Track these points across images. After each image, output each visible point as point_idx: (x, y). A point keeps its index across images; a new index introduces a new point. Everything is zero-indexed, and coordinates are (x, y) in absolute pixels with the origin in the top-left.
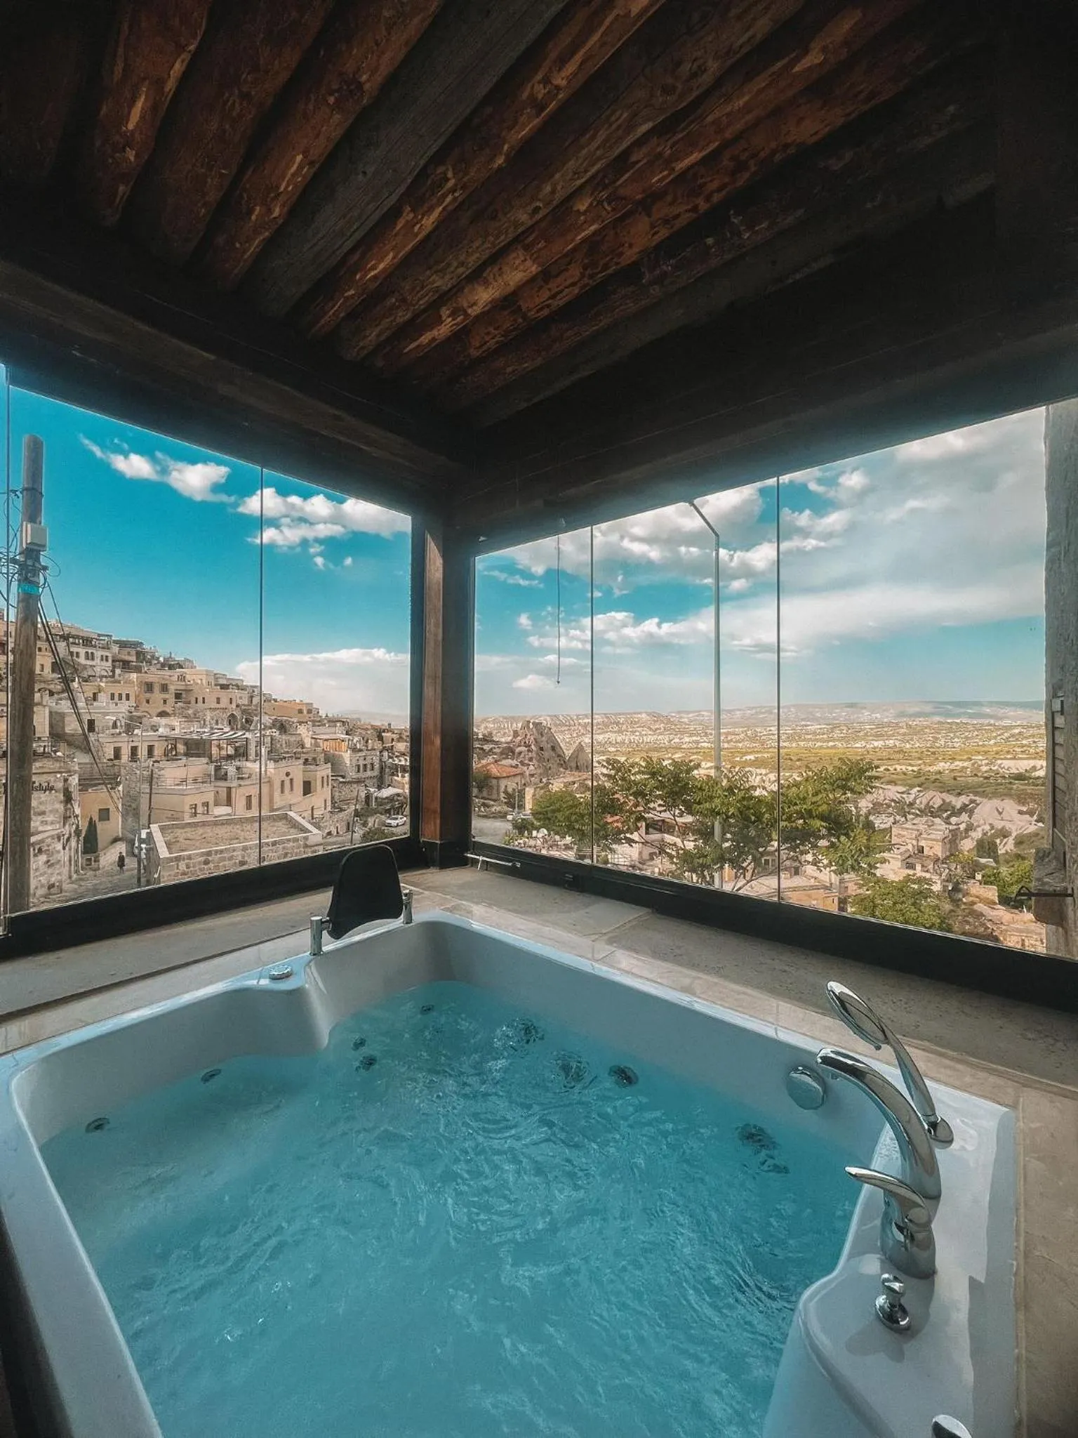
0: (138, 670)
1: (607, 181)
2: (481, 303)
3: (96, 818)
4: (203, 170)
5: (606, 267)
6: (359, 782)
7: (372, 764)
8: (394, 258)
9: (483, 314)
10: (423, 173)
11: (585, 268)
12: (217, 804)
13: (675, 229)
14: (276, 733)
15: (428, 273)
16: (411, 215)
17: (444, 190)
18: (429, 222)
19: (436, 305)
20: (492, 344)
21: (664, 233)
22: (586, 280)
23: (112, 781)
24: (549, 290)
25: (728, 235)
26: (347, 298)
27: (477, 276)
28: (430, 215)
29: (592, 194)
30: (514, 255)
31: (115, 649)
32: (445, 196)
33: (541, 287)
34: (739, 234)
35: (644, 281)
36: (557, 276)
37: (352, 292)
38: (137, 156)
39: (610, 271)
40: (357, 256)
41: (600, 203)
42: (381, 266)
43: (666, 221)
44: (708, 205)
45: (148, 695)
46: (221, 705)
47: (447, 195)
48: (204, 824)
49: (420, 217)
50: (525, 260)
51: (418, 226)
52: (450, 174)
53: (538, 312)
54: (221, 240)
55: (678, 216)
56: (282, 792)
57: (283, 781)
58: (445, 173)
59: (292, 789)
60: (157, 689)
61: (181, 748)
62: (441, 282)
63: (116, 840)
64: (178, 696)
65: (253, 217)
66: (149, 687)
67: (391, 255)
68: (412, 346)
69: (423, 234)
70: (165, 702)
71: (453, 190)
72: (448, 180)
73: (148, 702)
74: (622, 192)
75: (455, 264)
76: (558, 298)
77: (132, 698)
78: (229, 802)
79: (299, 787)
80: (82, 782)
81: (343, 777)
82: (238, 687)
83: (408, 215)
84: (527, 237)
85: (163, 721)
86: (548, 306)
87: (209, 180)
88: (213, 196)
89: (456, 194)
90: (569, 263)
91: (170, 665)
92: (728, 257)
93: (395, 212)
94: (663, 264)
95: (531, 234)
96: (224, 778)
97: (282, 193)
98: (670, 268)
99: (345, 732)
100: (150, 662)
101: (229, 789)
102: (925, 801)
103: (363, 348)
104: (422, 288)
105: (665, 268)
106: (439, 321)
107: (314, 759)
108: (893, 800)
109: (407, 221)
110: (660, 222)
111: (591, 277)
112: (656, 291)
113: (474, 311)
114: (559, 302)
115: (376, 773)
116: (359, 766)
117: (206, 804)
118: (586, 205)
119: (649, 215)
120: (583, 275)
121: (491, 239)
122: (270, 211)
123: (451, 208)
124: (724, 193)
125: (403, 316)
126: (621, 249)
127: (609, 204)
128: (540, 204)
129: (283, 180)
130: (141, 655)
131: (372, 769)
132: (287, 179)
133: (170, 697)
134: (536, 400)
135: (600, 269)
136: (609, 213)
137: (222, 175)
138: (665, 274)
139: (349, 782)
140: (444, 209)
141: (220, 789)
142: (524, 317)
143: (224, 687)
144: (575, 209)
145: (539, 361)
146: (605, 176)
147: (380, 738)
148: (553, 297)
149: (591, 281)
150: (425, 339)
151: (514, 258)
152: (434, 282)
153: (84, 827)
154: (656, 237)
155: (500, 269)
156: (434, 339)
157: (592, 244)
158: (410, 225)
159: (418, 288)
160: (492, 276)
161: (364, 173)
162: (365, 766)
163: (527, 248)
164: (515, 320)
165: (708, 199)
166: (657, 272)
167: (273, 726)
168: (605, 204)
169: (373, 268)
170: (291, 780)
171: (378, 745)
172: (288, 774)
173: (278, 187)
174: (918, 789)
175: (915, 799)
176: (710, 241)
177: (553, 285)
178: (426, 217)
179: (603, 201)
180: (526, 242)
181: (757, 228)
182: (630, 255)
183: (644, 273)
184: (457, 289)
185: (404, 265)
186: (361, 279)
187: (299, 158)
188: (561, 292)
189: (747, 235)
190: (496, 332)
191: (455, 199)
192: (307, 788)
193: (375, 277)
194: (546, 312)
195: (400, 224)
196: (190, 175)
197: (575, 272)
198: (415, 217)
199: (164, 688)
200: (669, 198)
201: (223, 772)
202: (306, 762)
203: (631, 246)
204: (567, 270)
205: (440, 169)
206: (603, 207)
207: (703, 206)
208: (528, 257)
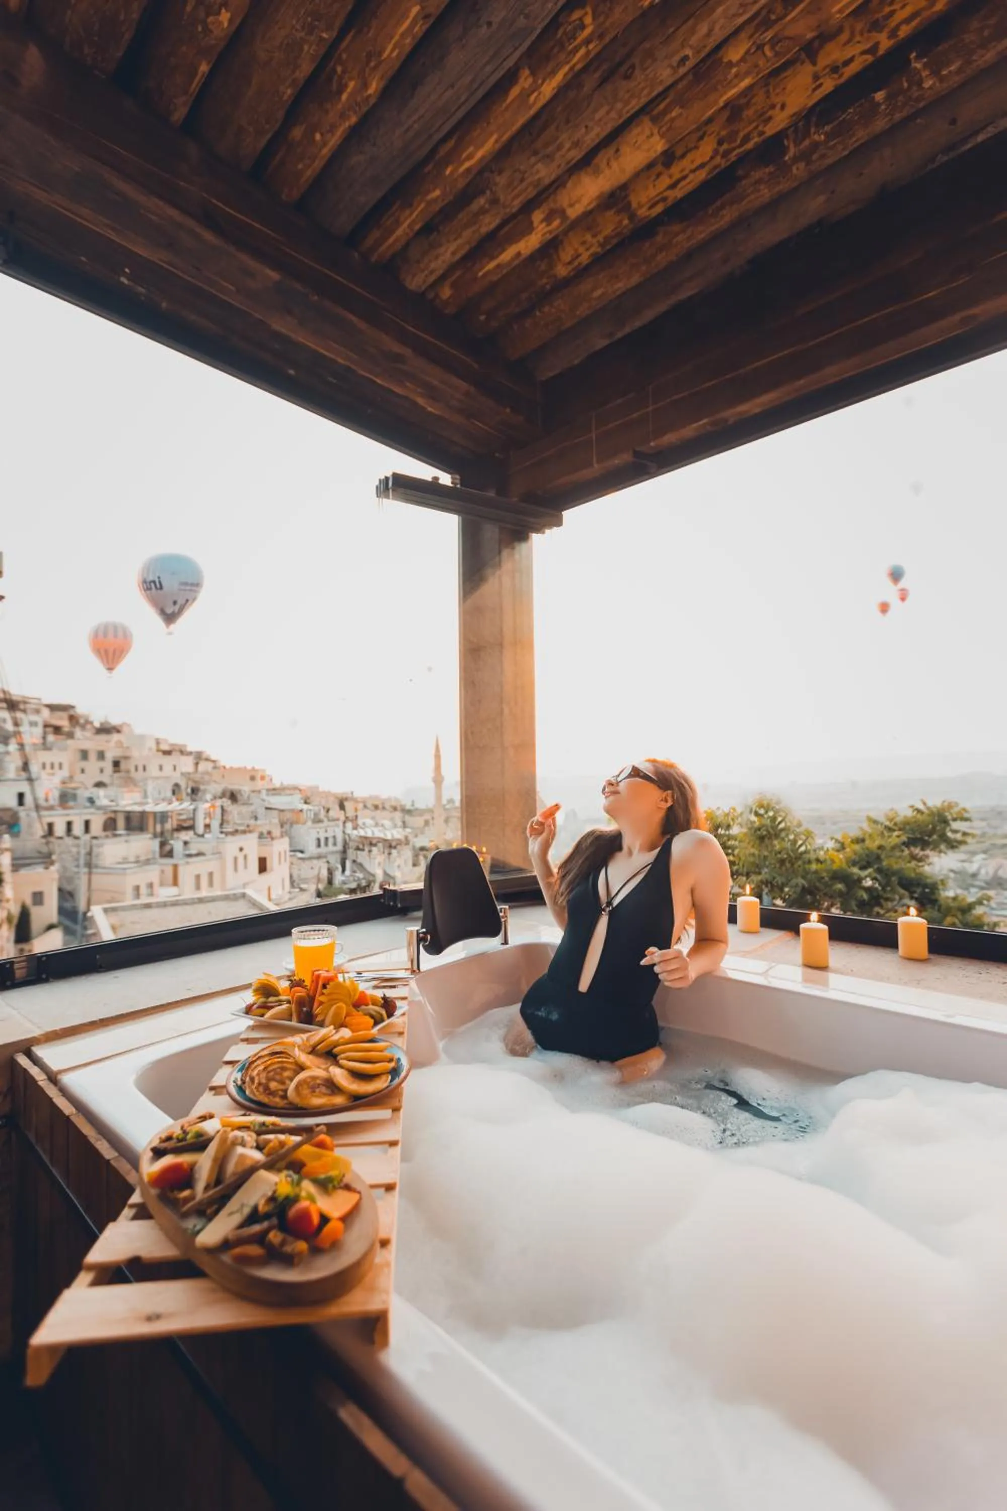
0: (70, 735)
1: (773, 17)
2: (585, 201)
3: (29, 901)
4: (303, 34)
5: (746, 139)
6: (319, 857)
7: (334, 837)
8: (496, 141)
9: (587, 214)
10: (554, 23)
11: (720, 143)
12: (162, 884)
13: (843, 80)
14: (226, 802)
15: (533, 160)
16: (530, 80)
17: (576, 43)
18: (548, 89)
19: (528, 207)
20: (585, 258)
21: (829, 85)
22: (718, 159)
23: (46, 859)
24: (670, 177)
25: (905, 85)
26: (429, 203)
27: (586, 162)
28: (554, 77)
29: (751, 36)
30: (639, 129)
31: (46, 713)
32: (576, 50)
33: (659, 175)
34: (920, 83)
35: (787, 158)
36: (683, 156)
37: (437, 193)
38: (231, 21)
39: (750, 145)
40: (451, 143)
41: (760, 47)
42: (479, 154)
43: (835, 69)
44: (892, 42)
45: (83, 764)
46: (163, 774)
47: (580, 48)
48: (148, 906)
49: (540, 81)
50: (652, 135)
51: (535, 94)
52: (588, 20)
53: (651, 208)
54: (297, 133)
55: (851, 60)
56: (236, 869)
57: (236, 859)
58: (581, 19)
59: (246, 867)
60: (93, 756)
61: (121, 823)
62: (544, 172)
63: (51, 927)
64: (116, 764)
65: (344, 97)
66: (84, 755)
67: (495, 137)
68: (492, 265)
69: (539, 104)
70: (102, 771)
71: (587, 41)
72: (583, 27)
73: (83, 771)
74: (788, 32)
75: (567, 145)
76: (680, 186)
77: (66, 767)
78: (175, 883)
79: (254, 865)
80: (15, 862)
81: (302, 852)
82: (182, 752)
83: (525, 80)
84: (658, 105)
85: (101, 792)
86: (664, 199)
87: (306, 47)
88: (305, 69)
89: (591, 47)
90: (701, 138)
91: (105, 730)
92: (898, 116)
93: (511, 77)
94: (815, 133)
95: (664, 99)
96: (170, 854)
97: (383, 61)
98: (823, 137)
99: (302, 801)
100: (83, 727)
101: (176, 867)
102: (991, 872)
103: (432, 272)
104: (522, 180)
105: (816, 137)
106: (529, 228)
107: (269, 833)
108: (952, 871)
109: (523, 89)
110: (828, 70)
111: (725, 154)
112: (799, 170)
113: (573, 213)
114: (678, 193)
115: (339, 847)
116: (319, 840)
117: (150, 886)
118: (742, 51)
119: (814, 63)
120: (716, 152)
121: (619, 105)
122: (365, 86)
123: (579, 66)
124: (914, 24)
125: (489, 223)
126: (770, 113)
127: (772, 48)
128: (688, 52)
129: (390, 42)
130: (73, 719)
131: (335, 844)
132: (393, 41)
133: (108, 765)
134: (619, 335)
135: (739, 141)
136: (768, 61)
137: (321, 39)
138: (815, 146)
139: (310, 858)
140: (572, 69)
141: (165, 868)
142: (632, 216)
143: (167, 753)
144: (725, 60)
145: (636, 279)
146: (769, 12)
147: (342, 807)
148: (673, 186)
149: (723, 161)
150: (507, 256)
151: (638, 134)
152: (538, 172)
153: (15, 910)
154: (817, 92)
155: (617, 150)
156: (519, 254)
157: (734, 110)
158: (525, 95)
159: (516, 183)
160: (605, 161)
161: (489, 24)
162: (327, 839)
163: (655, 120)
164: (621, 222)
165: (893, 34)
166: (807, 142)
167: (223, 795)
168: (767, 49)
169: (469, 157)
170: (245, 857)
171: (341, 815)
172: (241, 849)
173: (380, 53)
174: (983, 856)
175: (979, 869)
176: (880, 96)
177: (676, 171)
178: (548, 81)
179: (764, 45)
180: (655, 112)
181: (944, 72)
182: (780, 120)
183: (788, 147)
184: (558, 184)
185: (504, 153)
186: (452, 173)
187: (415, 10)
188: (684, 178)
189: (931, 82)
190: (595, 241)
191: (588, 52)
192: (263, 866)
193: (468, 170)
194: (659, 209)
195: (515, 91)
196: (285, 42)
197: (707, 148)
198: (535, 82)
199: (101, 755)
200: (844, 37)
201: (167, 848)
202: (261, 836)
203: (783, 107)
204: (696, 148)
205: (576, 15)
206: (764, 53)
207: (885, 43)
208: (656, 131)
